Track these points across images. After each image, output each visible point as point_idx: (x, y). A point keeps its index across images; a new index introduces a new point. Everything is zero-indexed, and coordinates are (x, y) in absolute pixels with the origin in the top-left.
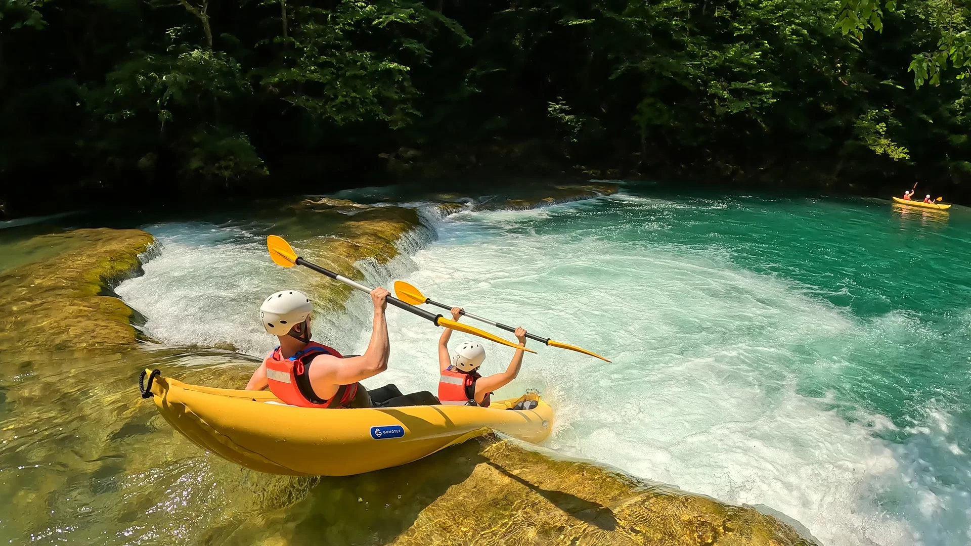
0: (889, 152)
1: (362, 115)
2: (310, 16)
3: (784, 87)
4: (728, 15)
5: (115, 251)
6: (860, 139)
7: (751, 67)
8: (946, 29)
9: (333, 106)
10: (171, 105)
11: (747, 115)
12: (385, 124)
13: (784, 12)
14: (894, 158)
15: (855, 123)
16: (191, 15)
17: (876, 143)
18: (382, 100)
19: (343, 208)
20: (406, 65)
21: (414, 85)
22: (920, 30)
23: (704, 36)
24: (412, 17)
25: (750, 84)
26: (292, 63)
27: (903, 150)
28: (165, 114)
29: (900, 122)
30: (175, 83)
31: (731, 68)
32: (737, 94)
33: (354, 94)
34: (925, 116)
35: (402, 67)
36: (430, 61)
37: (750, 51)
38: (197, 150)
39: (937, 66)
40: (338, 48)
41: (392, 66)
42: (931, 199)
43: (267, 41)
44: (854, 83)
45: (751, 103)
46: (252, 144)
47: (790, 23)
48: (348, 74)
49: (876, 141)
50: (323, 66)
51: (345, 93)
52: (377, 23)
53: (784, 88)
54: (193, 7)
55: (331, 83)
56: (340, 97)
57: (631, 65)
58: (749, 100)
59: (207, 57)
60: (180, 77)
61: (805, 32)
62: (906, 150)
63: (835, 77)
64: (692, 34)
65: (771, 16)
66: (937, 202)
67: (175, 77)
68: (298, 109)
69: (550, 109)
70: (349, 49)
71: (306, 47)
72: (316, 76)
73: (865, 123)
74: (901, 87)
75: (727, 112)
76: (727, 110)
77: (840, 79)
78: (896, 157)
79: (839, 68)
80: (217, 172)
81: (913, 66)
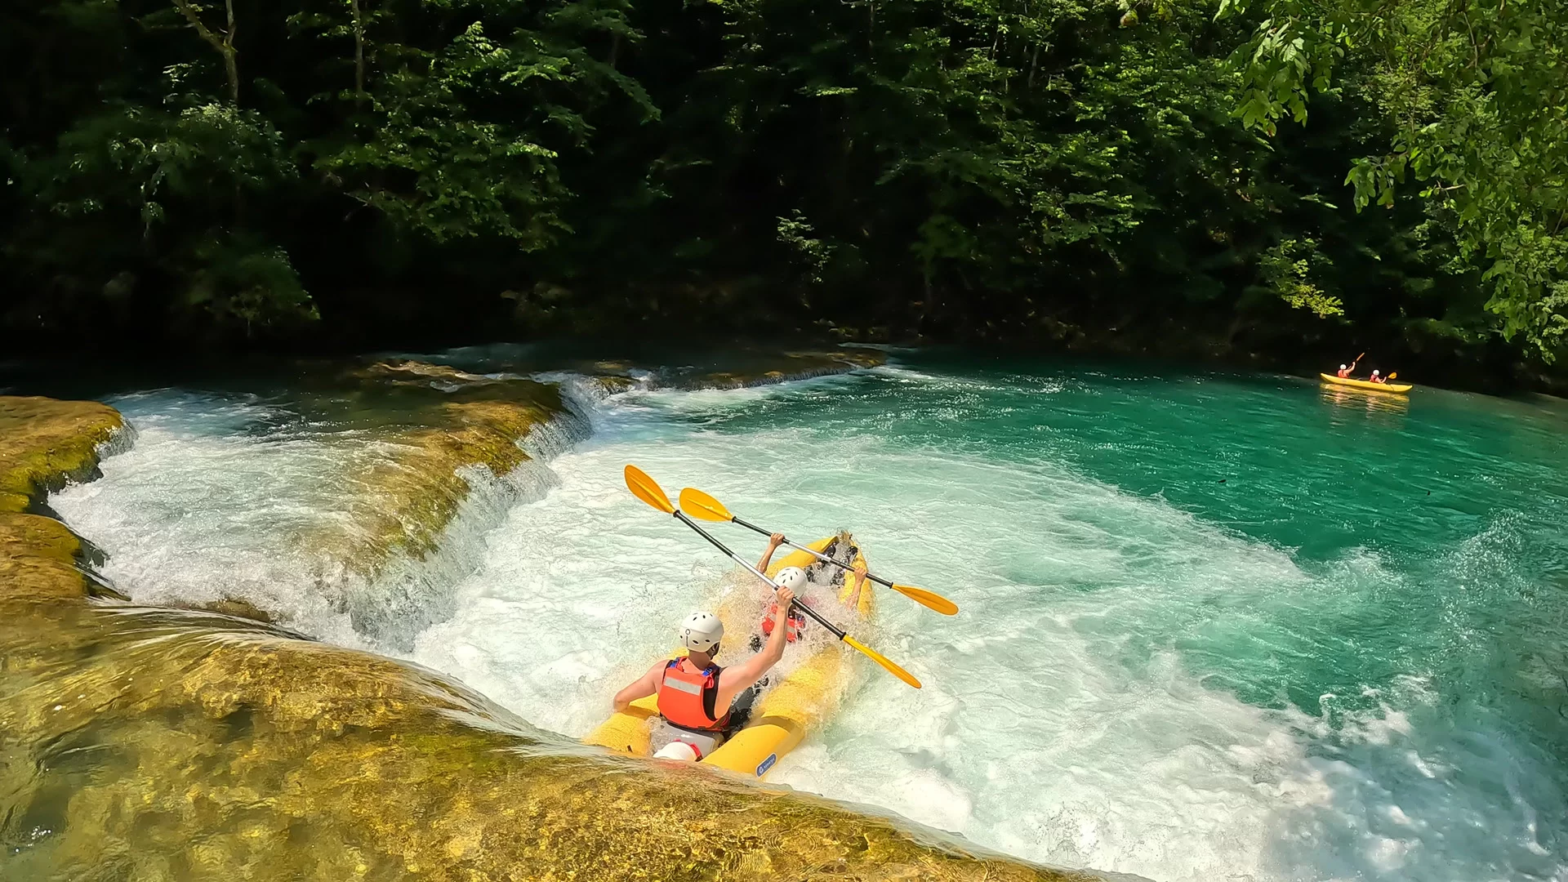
0: (1313, 304)
1: (475, 228)
2: (401, 60)
3: (1150, 202)
4: (1068, 88)
5: (56, 437)
6: (1268, 285)
7: (1100, 171)
8: (1404, 117)
9: (429, 212)
10: (163, 196)
11: (1092, 246)
12: (513, 243)
13: (1156, 87)
14: (1319, 314)
15: (1260, 260)
16: (207, 44)
17: (1293, 291)
18: (511, 204)
19: (439, 380)
20: (552, 149)
21: (564, 181)
22: (1365, 118)
23: (1030, 120)
24: (565, 71)
25: (1099, 197)
26: (367, 136)
27: (1333, 301)
28: (152, 209)
29: (1331, 259)
30: (172, 157)
31: (1069, 171)
32: (1078, 212)
33: (464, 193)
34: (1368, 250)
35: (545, 152)
36: (592, 143)
37: (1100, 146)
38: (202, 272)
39: (1390, 177)
40: (443, 114)
41: (528, 150)
42: (1381, 376)
43: (328, 96)
44: (1260, 198)
45: (1100, 227)
46: (293, 267)
47: (1164, 105)
48: (457, 159)
49: (1291, 288)
50: (417, 143)
51: (450, 190)
52: (509, 78)
53: (1152, 205)
54: (212, 32)
55: (429, 171)
56: (442, 197)
57: (912, 163)
58: (1096, 222)
59: (227, 117)
60: (179, 148)
61: (1187, 118)
62: (1338, 302)
63: (1232, 189)
64: (1011, 116)
65: (1136, 94)
66: (1389, 381)
67: (173, 148)
68: (372, 214)
69: (781, 229)
70: (462, 118)
71: (392, 111)
72: (404, 160)
73: (1276, 261)
74: (1332, 206)
75: (1062, 241)
76: (1061, 237)
77: (1239, 192)
78: (1323, 312)
79: (1236, 175)
80: (233, 311)
81: (1352, 176)
